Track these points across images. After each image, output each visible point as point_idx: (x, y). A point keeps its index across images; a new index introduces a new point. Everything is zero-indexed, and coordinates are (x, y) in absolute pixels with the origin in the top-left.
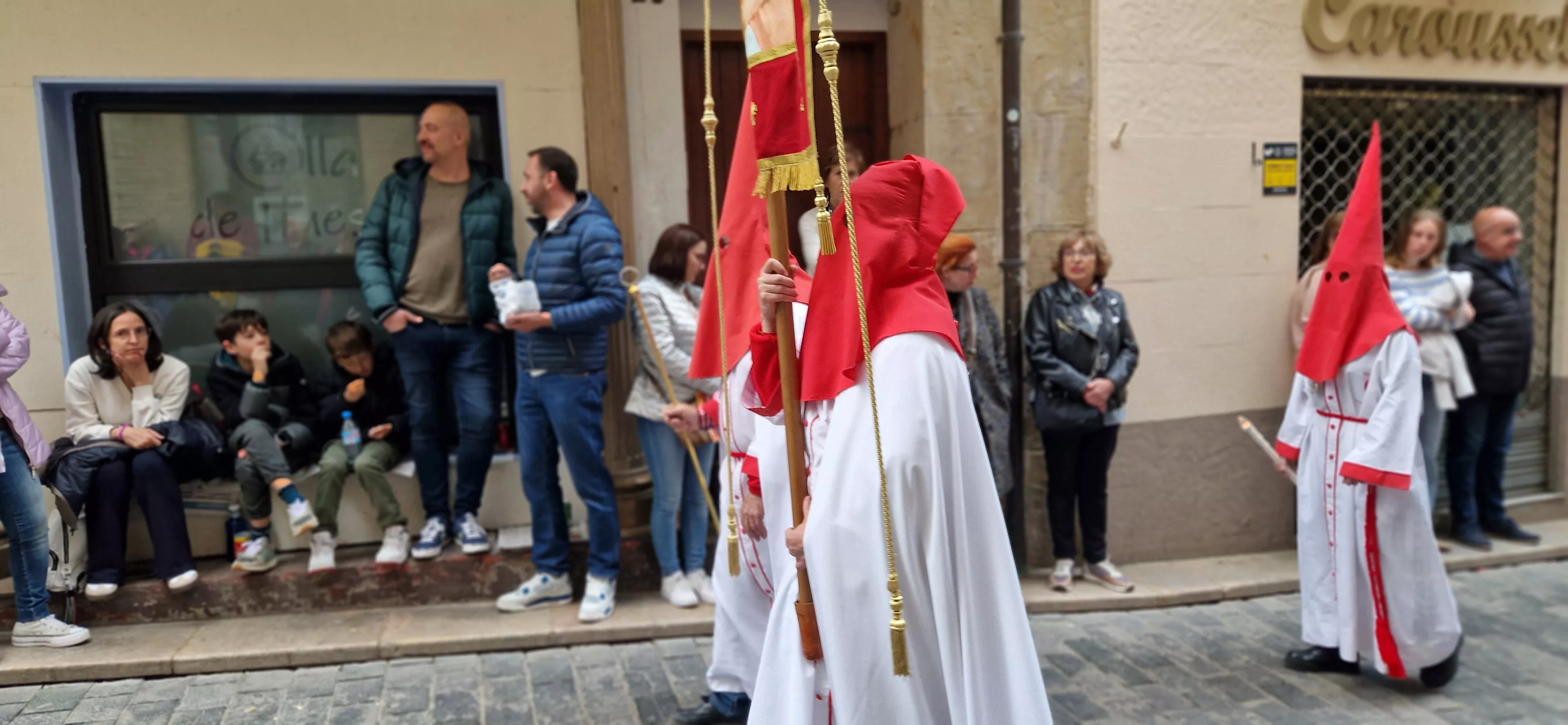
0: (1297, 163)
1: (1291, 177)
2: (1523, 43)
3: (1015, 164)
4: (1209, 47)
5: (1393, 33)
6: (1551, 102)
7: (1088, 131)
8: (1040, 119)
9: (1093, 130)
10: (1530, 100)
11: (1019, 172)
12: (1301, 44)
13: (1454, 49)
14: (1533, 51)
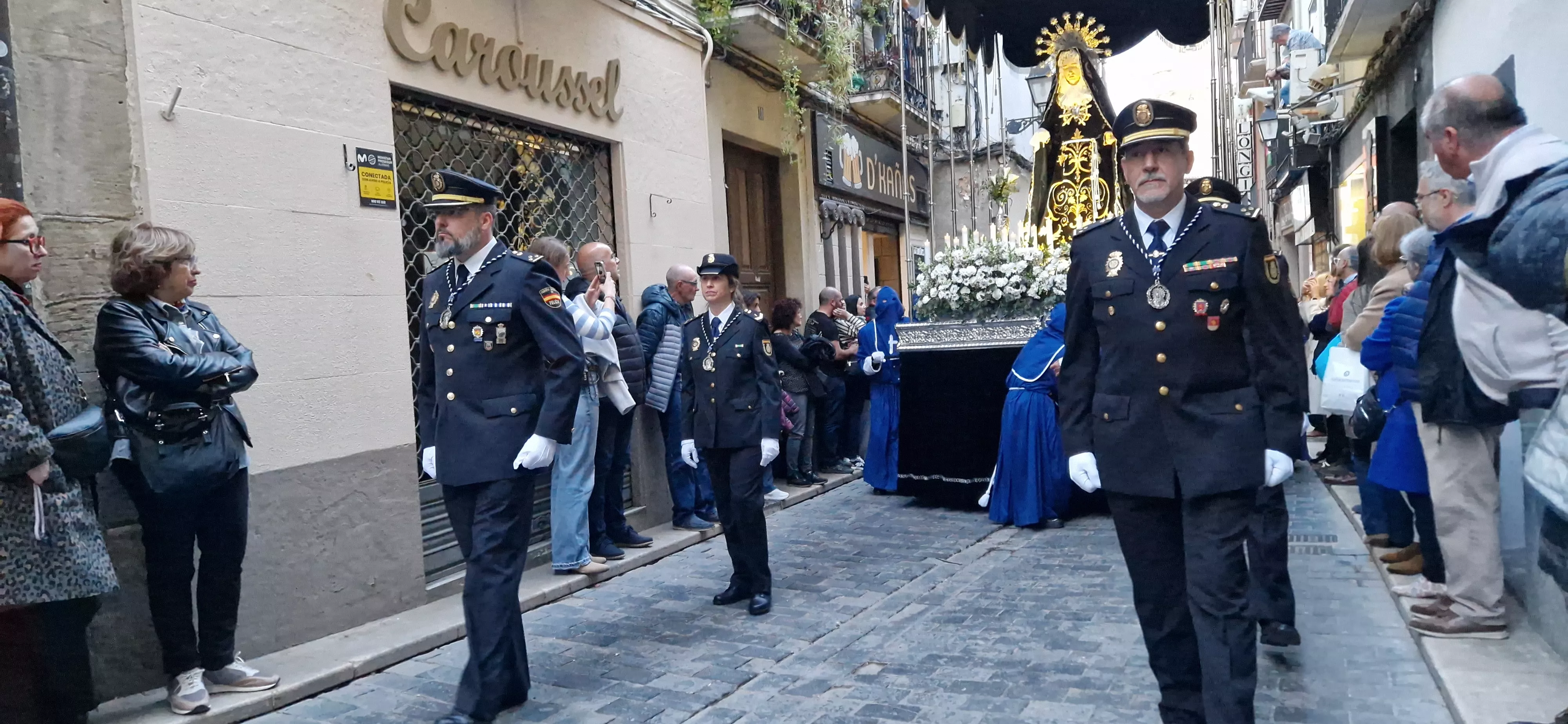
0: (394, 177)
1: (389, 190)
2: (579, 96)
3: (8, 119)
4: (281, 23)
5: (472, 58)
6: (603, 156)
7: (126, 92)
8: (46, 64)
9: (132, 93)
10: (588, 152)
11: (15, 132)
12: (385, 47)
13: (526, 88)
14: (587, 105)
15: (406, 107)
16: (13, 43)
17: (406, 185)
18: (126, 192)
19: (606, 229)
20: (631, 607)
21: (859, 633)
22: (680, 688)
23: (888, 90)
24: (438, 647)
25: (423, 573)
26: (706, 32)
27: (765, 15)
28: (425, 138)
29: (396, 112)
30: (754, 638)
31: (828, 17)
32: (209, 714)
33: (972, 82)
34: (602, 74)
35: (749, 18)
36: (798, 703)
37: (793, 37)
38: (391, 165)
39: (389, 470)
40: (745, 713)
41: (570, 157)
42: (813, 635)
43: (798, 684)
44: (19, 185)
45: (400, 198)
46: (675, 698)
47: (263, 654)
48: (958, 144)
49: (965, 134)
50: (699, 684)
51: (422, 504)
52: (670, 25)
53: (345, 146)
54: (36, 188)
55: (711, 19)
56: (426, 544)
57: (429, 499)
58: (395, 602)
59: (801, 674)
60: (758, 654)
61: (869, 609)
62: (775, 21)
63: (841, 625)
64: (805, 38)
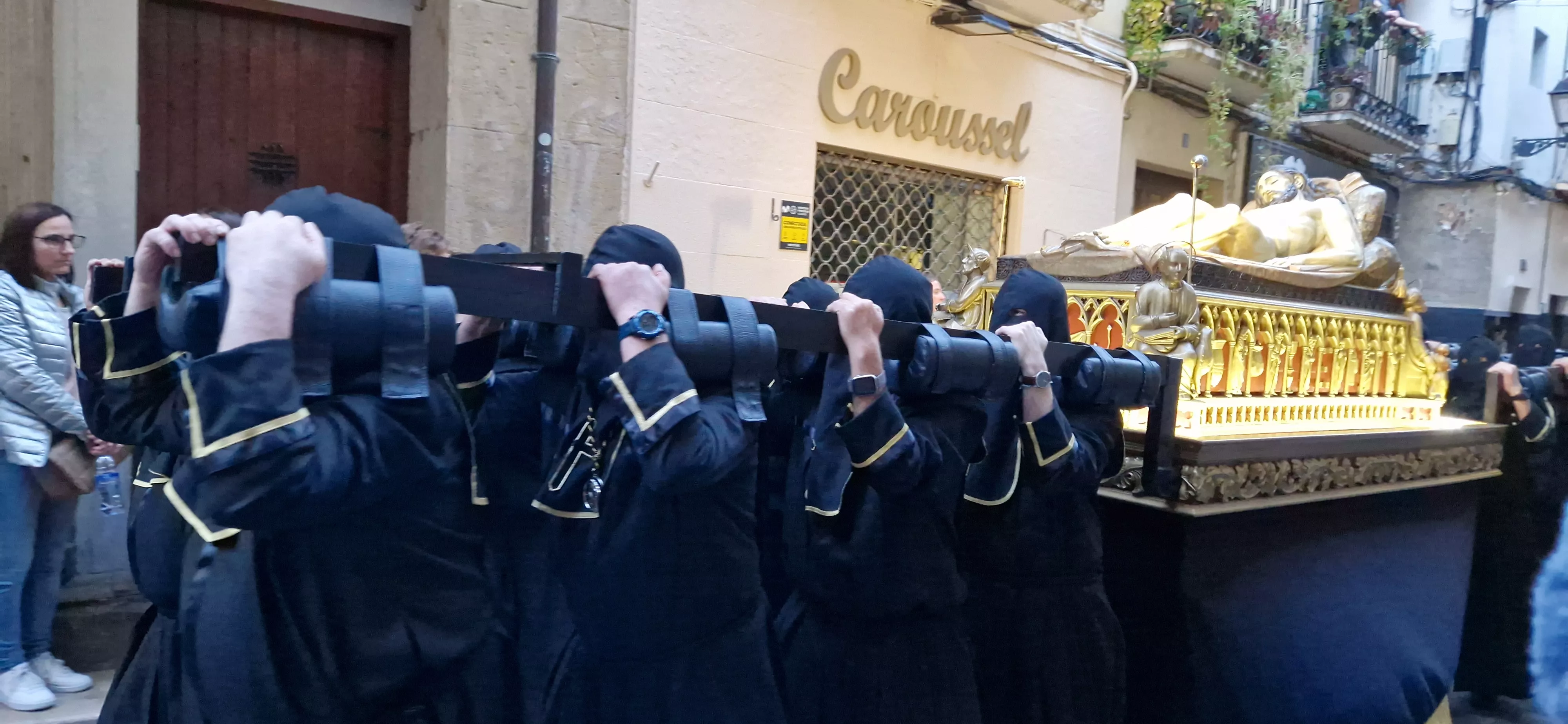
0: (810, 221)
1: (804, 235)
2: (987, 139)
3: (546, 191)
4: (737, 102)
5: (891, 115)
6: (1004, 196)
7: (621, 166)
8: (574, 147)
9: (626, 166)
10: (989, 189)
11: (549, 199)
12: (817, 113)
13: (937, 136)
14: (994, 147)
15: (828, 160)
16: (555, 134)
17: (818, 228)
23: (1350, 110)
26: (1131, 65)
27: (1198, 49)
29: (819, 164)
31: (1278, 42)
33: (1472, 92)
34: (1012, 119)
35: (1180, 52)
37: (1230, 69)
38: (808, 214)
44: (547, 239)
45: (813, 239)
48: (1445, 164)
49: (1454, 155)
52: (1092, 63)
53: (773, 200)
54: (558, 239)
55: (1139, 53)
62: (1210, 53)
64: (1246, 66)
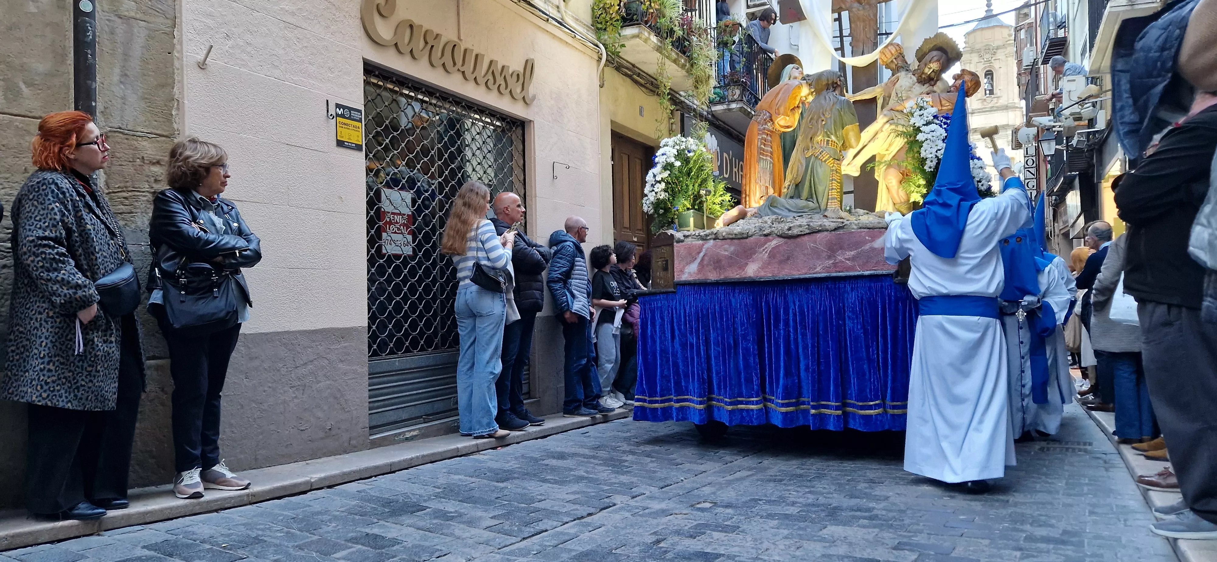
0: (362, 128)
2: (503, 83)
3: (91, 57)
4: (287, 8)
5: (424, 48)
6: (519, 131)
7: (173, 46)
8: (118, 21)
9: (177, 46)
10: (508, 127)
11: (93, 66)
12: (361, 33)
13: (463, 73)
14: (509, 90)
15: (374, 81)
17: (371, 136)
18: (169, 119)
19: (518, 185)
20: (522, 462)
21: (699, 486)
22: (555, 508)
23: (741, 101)
24: (375, 476)
25: (368, 426)
26: (601, 45)
27: (646, 34)
28: (387, 104)
29: (367, 83)
30: (615, 483)
31: (695, 39)
32: (202, 499)
34: (521, 69)
35: (633, 35)
36: (646, 521)
37: (667, 52)
38: (361, 119)
39: (346, 344)
40: (604, 525)
41: (494, 131)
42: (662, 484)
43: (647, 511)
44: (93, 104)
45: (366, 144)
46: (551, 514)
47: (245, 470)
50: (570, 507)
51: (369, 375)
52: (574, 38)
53: (327, 101)
54: (106, 108)
55: (605, 36)
56: (372, 405)
57: (374, 372)
58: (346, 444)
59: (649, 506)
60: (619, 493)
61: (708, 473)
62: (654, 39)
63: (685, 480)
64: (677, 54)
